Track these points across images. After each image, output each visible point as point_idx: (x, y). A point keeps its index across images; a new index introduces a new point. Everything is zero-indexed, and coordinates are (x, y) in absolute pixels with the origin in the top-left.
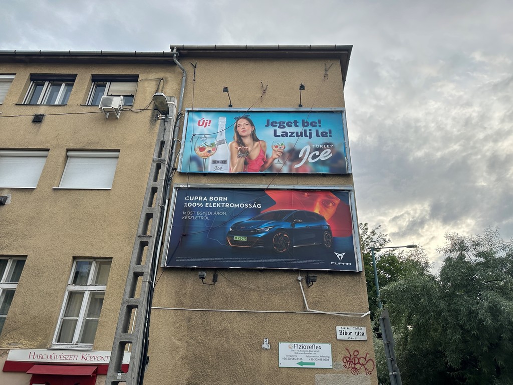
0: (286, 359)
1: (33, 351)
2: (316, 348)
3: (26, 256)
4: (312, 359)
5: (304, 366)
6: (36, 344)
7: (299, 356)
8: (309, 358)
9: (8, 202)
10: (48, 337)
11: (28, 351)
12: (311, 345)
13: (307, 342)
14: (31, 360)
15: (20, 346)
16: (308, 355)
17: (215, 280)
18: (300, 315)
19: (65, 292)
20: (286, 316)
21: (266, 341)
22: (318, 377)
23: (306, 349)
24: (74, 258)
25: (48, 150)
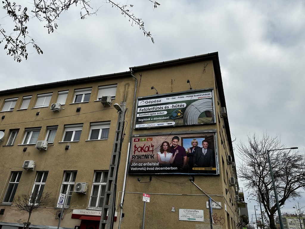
0: (182, 216)
1: (81, 210)
2: (196, 212)
3: (77, 171)
4: (194, 217)
5: (190, 220)
6: (82, 207)
7: (188, 215)
8: (193, 216)
9: (69, 148)
10: (86, 204)
11: (80, 210)
12: (194, 210)
13: (192, 209)
14: (81, 214)
15: (77, 208)
16: (192, 215)
17: (151, 180)
18: (189, 196)
19: (92, 186)
20: (182, 196)
21: (173, 208)
22: (197, 225)
23: (192, 212)
24: (95, 171)
25: (83, 124)
